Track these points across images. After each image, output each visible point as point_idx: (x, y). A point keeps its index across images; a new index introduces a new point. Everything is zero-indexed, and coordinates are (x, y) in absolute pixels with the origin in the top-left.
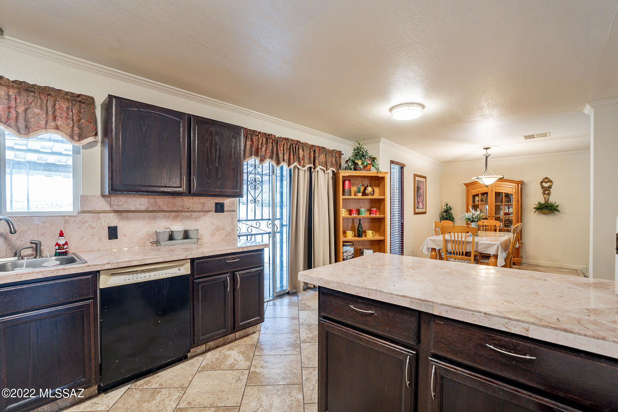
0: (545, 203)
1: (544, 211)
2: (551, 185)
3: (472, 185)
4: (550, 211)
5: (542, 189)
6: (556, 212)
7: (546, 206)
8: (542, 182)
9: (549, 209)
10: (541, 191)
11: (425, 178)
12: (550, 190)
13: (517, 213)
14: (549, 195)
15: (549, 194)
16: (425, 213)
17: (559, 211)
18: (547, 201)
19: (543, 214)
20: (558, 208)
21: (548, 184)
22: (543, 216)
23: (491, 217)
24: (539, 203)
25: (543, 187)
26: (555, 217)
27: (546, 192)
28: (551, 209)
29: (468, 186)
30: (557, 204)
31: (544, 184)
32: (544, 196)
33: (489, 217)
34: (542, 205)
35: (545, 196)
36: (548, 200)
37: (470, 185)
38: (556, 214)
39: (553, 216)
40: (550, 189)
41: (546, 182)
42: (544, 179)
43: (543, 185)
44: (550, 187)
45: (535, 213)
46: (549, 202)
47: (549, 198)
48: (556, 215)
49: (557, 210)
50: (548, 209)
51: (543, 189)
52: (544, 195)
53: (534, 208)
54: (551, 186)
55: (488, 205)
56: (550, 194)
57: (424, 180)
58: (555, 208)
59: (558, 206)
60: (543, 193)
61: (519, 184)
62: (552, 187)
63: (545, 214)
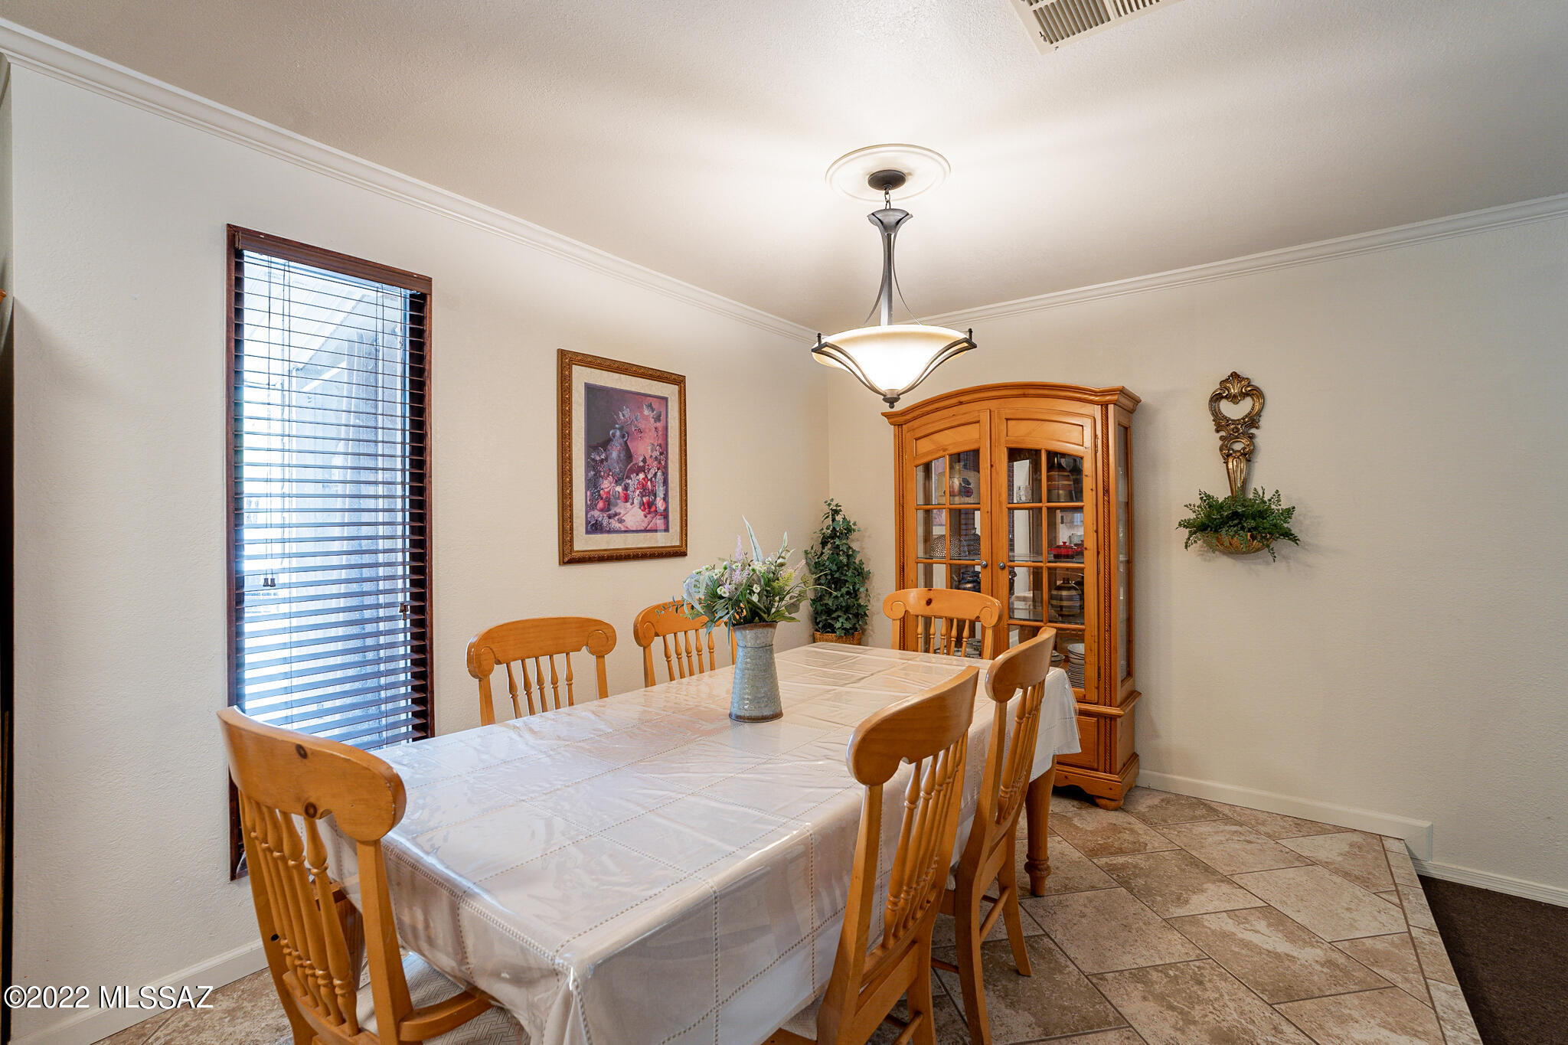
0: (1233, 497)
1: (1226, 540)
2: (1257, 408)
3: (915, 418)
4: (1253, 538)
5: (1217, 431)
6: (1282, 545)
7: (1235, 515)
8: (1216, 398)
9: (1249, 531)
10: (1214, 440)
11: (679, 381)
12: (1251, 437)
13: (1104, 548)
14: (1249, 461)
15: (1248, 456)
16: (679, 553)
17: (1295, 540)
18: (1239, 490)
19: (1224, 553)
20: (1292, 525)
21: (1245, 407)
22: (1224, 564)
23: (995, 567)
24: (1207, 499)
25: (1221, 422)
26: (1281, 565)
27: (1238, 447)
28: (1255, 528)
29: (900, 425)
30: (1284, 505)
31: (1227, 408)
32: (1227, 463)
33: (985, 567)
34: (1221, 507)
35: (1230, 466)
36: (1245, 483)
37: (908, 417)
38: (1285, 552)
39: (1268, 564)
40: (1253, 431)
41: (1234, 399)
42: (1227, 381)
43: (1223, 411)
44: (1252, 421)
45: (1186, 547)
46: (1251, 496)
47: (1249, 474)
48: (1286, 558)
49: (1288, 535)
50: (1243, 528)
51: (1223, 433)
52: (1227, 457)
53: (1185, 524)
54: (1259, 414)
55: (979, 509)
56: (1252, 452)
57: (669, 391)
58: (1275, 525)
59: (1289, 512)
60: (1221, 450)
61: (1111, 407)
62: (1264, 421)
63: (1232, 551)
